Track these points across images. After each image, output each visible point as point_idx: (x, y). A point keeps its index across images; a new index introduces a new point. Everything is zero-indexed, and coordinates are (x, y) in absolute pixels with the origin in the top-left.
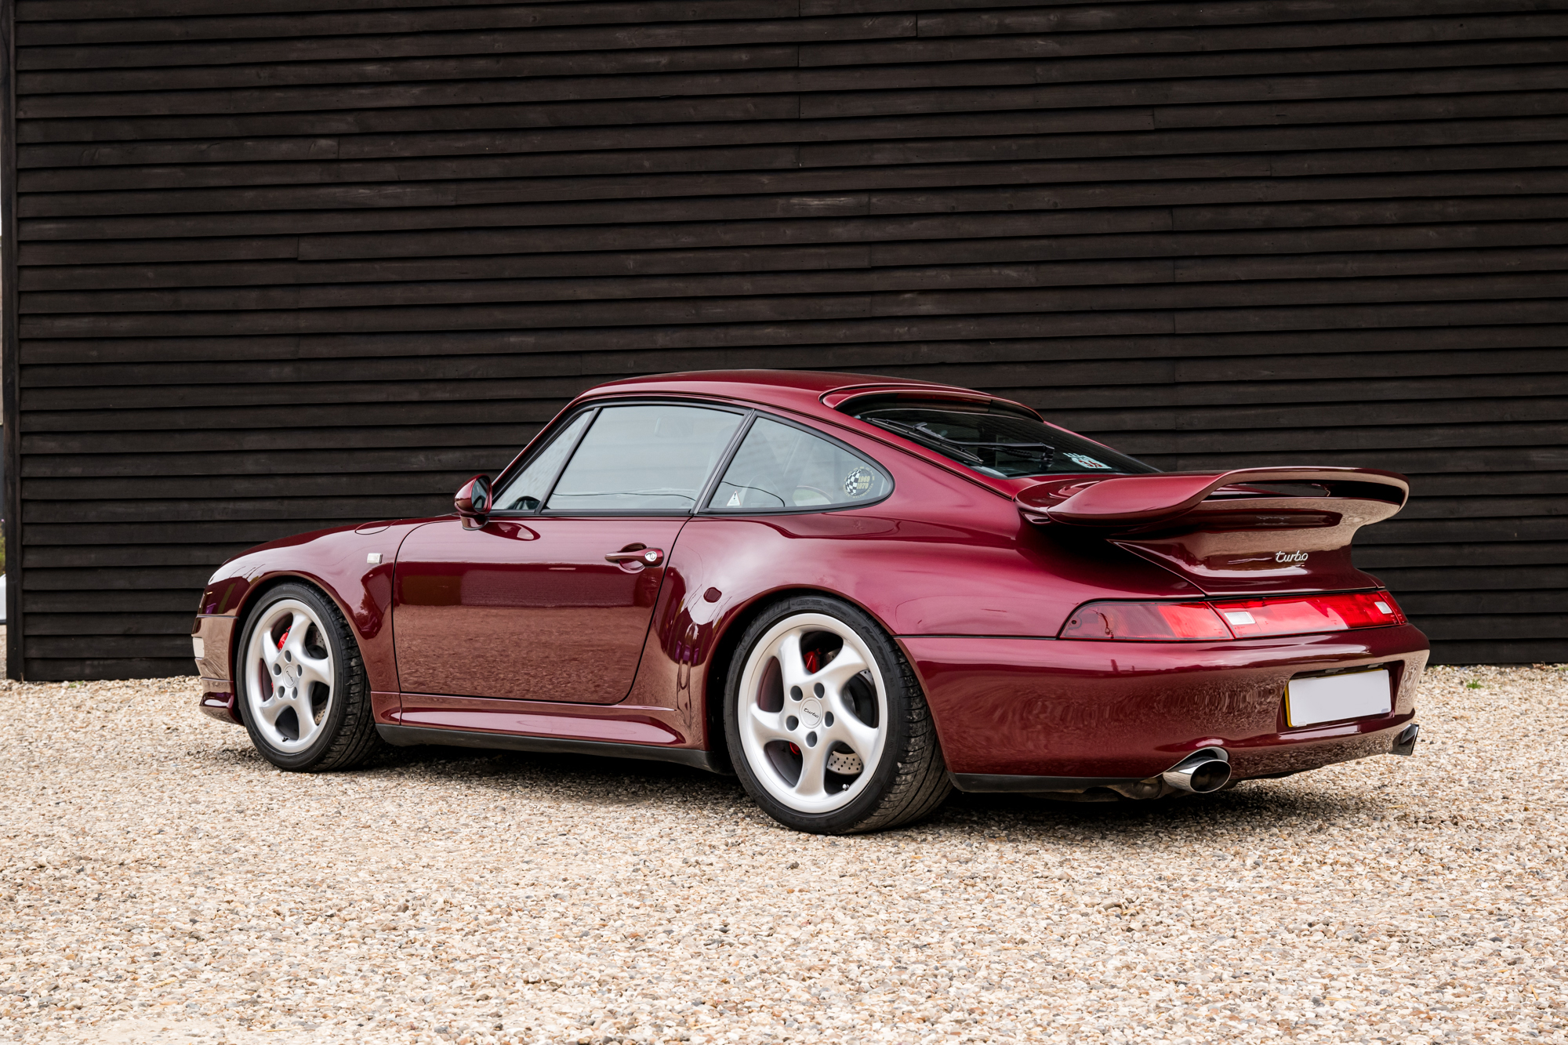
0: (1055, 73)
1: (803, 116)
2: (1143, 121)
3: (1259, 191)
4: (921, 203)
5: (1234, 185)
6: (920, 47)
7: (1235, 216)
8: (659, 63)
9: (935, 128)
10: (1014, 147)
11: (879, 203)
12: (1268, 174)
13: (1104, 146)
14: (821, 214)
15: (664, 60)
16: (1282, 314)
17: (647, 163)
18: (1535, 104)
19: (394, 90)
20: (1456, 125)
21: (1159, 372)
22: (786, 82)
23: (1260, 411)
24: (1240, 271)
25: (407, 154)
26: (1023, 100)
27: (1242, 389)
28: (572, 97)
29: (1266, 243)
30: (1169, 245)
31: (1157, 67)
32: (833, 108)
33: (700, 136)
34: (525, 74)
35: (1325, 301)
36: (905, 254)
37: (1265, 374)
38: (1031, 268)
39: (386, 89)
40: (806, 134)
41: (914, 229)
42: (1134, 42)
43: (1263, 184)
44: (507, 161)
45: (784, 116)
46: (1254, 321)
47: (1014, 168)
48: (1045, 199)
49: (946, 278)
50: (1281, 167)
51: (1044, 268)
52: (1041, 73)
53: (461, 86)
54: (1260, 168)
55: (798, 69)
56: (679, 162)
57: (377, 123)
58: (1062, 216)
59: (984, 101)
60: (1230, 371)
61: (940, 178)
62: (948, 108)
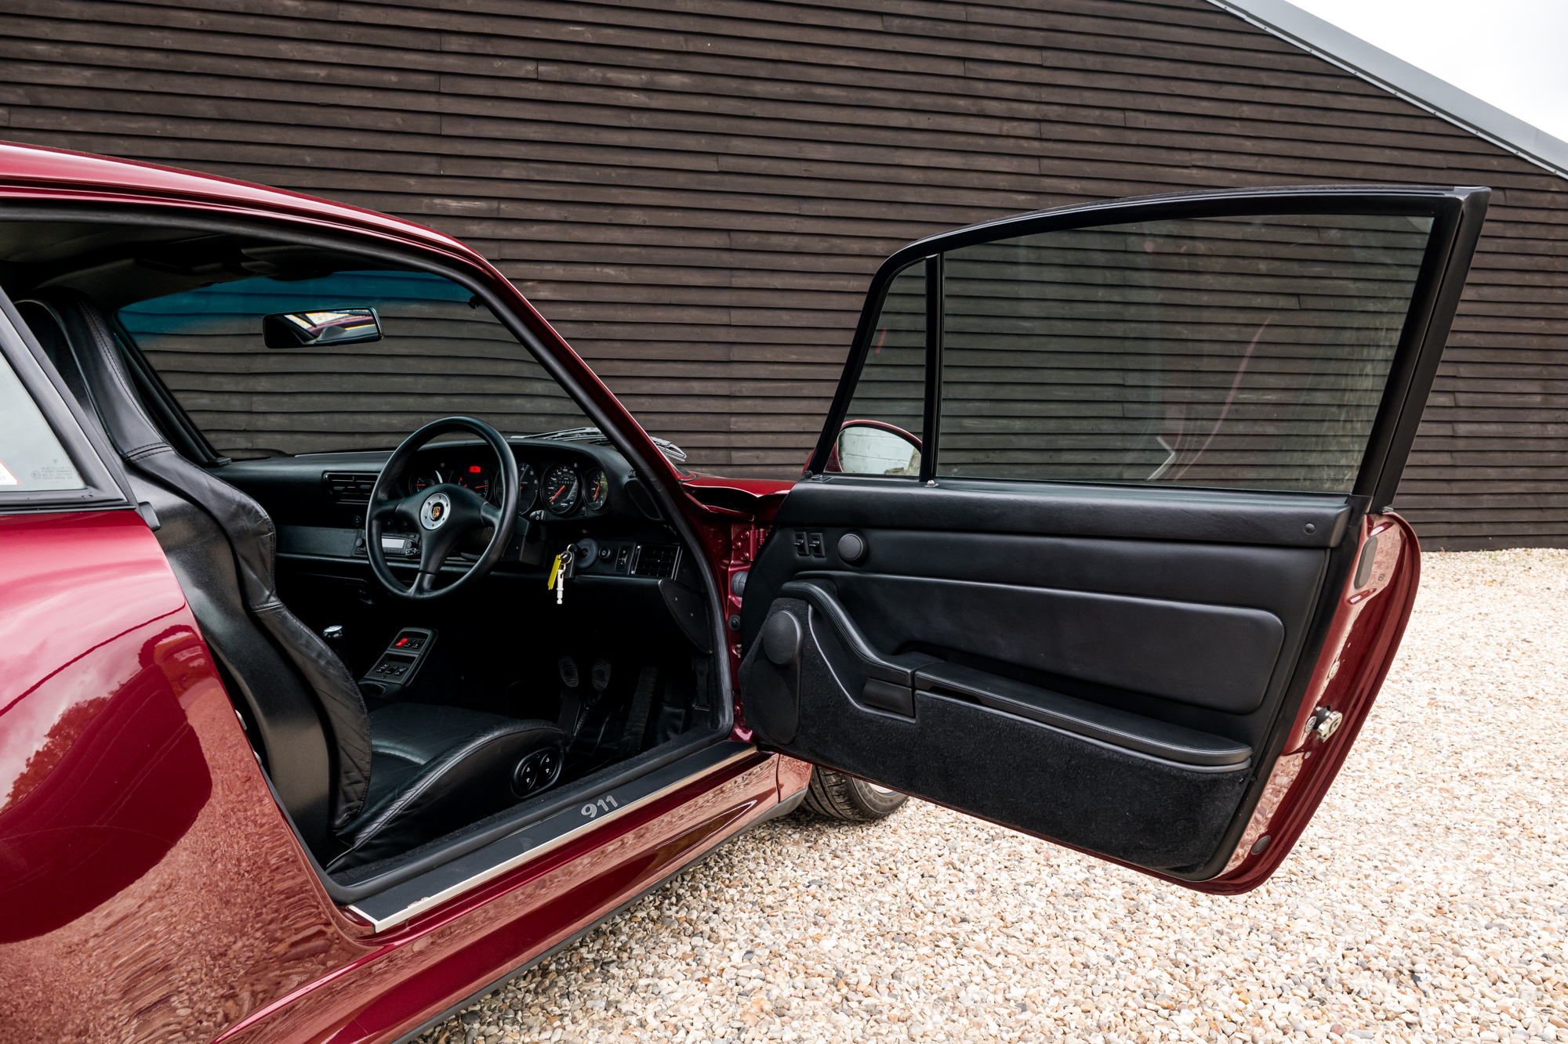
0: (645, 120)
1: (443, 133)
2: (709, 164)
3: (791, 224)
4: (540, 211)
5: (774, 218)
6: (540, 87)
7: (775, 241)
8: (317, 75)
9: (552, 153)
10: (614, 175)
11: (507, 209)
12: (797, 212)
13: (681, 180)
14: (459, 214)
15: (322, 73)
16: (805, 315)
17: (308, 158)
18: (974, 180)
19: (65, 70)
20: (924, 189)
21: (718, 353)
22: (429, 103)
23: (789, 384)
24: (777, 281)
25: (79, 129)
26: (621, 138)
27: (776, 367)
28: (238, 95)
29: (795, 262)
30: (727, 259)
31: (721, 125)
32: (469, 128)
33: (355, 140)
34: (194, 69)
35: (835, 307)
36: (527, 251)
37: (793, 358)
38: (626, 269)
39: (57, 68)
40: (446, 148)
41: (535, 232)
42: (704, 104)
43: (794, 220)
44: (178, 144)
45: (428, 131)
46: (786, 318)
47: (614, 191)
48: (637, 217)
49: (559, 272)
50: (808, 208)
51: (635, 270)
52: (635, 119)
53: (133, 74)
54: (792, 207)
55: (439, 93)
56: (337, 160)
57: (47, 97)
58: (649, 231)
59: (591, 136)
60: (769, 354)
61: (555, 193)
62: (562, 139)
